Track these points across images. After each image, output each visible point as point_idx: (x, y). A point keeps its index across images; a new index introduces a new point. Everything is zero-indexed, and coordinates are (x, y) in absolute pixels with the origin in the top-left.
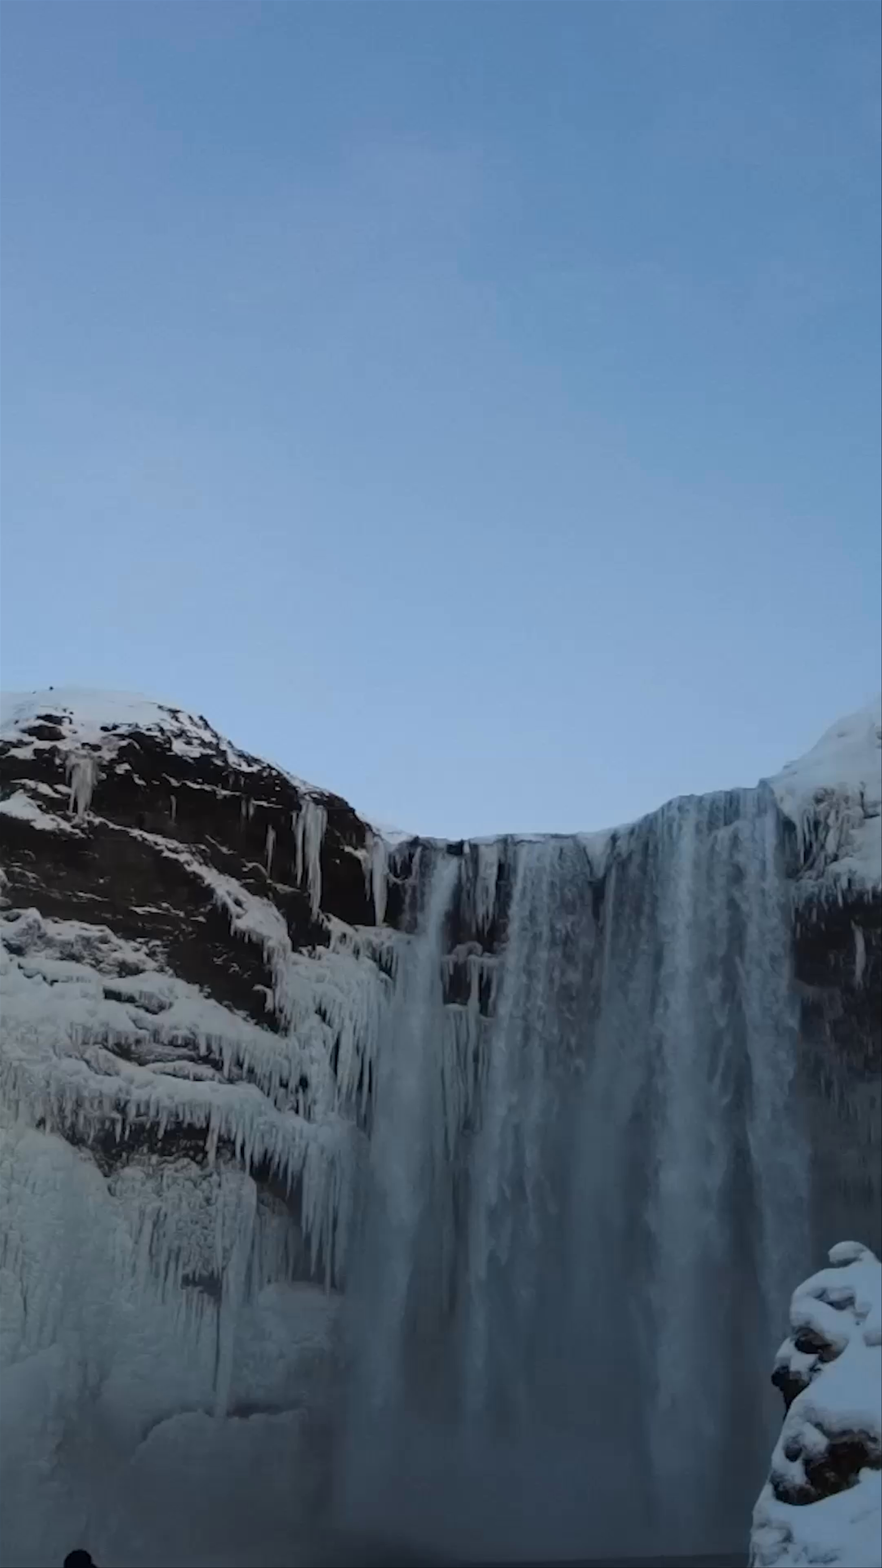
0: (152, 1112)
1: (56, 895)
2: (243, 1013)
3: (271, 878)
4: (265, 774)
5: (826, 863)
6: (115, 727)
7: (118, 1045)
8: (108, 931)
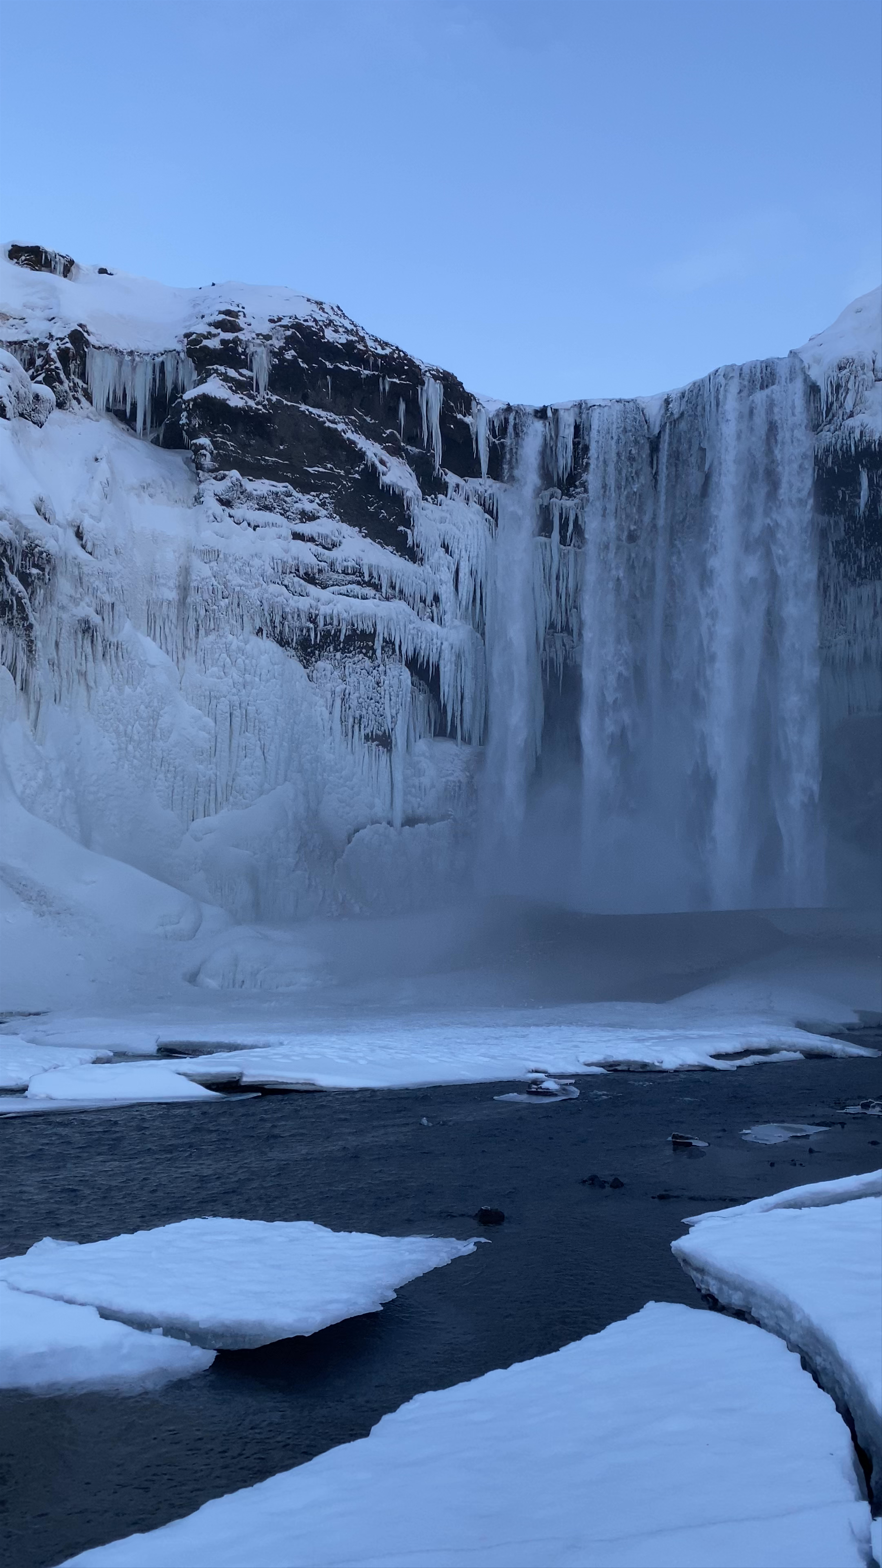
0: (335, 623)
1: (249, 459)
2: (390, 548)
3: (404, 442)
4: (396, 356)
5: (843, 419)
6: (280, 319)
7: (306, 574)
8: (290, 487)
